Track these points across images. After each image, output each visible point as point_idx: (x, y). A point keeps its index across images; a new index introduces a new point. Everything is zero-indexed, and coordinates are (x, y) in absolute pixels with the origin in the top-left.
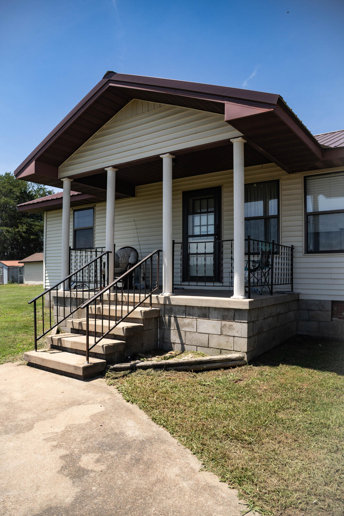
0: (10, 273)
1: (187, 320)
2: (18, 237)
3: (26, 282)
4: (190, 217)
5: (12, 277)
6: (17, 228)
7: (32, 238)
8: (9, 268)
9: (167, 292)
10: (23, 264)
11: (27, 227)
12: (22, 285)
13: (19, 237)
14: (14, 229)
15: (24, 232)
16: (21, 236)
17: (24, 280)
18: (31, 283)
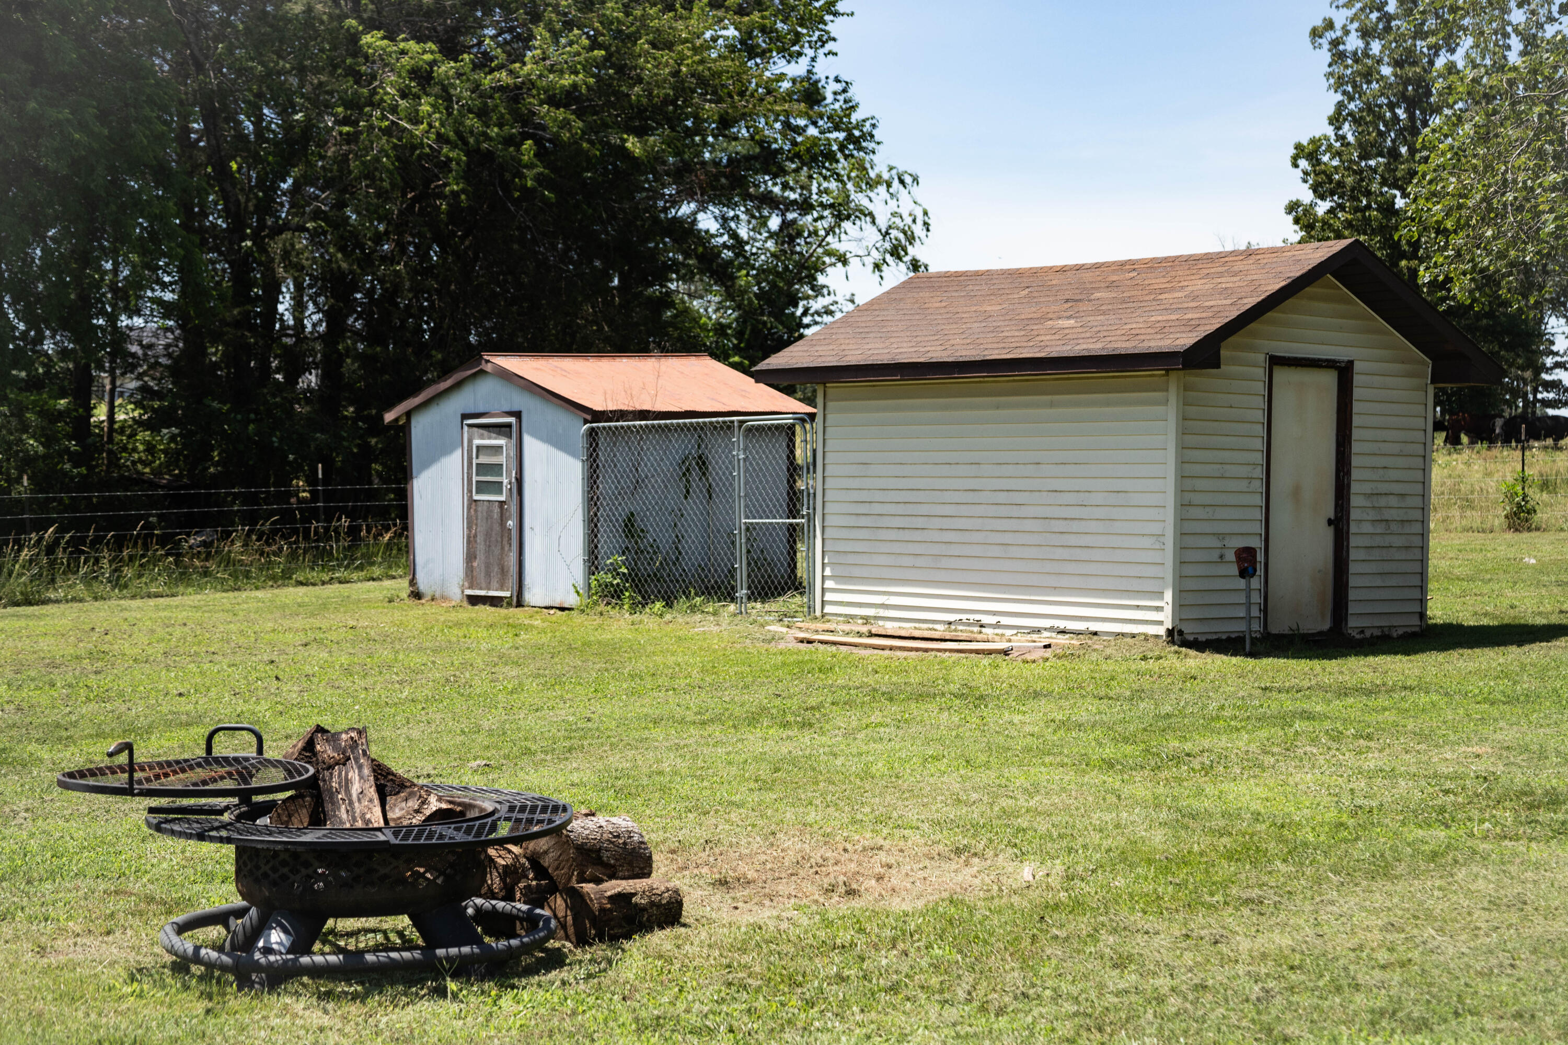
3: (840, 600)
8: (604, 434)
12: (803, 624)
17: (820, 571)
18: (920, 606)
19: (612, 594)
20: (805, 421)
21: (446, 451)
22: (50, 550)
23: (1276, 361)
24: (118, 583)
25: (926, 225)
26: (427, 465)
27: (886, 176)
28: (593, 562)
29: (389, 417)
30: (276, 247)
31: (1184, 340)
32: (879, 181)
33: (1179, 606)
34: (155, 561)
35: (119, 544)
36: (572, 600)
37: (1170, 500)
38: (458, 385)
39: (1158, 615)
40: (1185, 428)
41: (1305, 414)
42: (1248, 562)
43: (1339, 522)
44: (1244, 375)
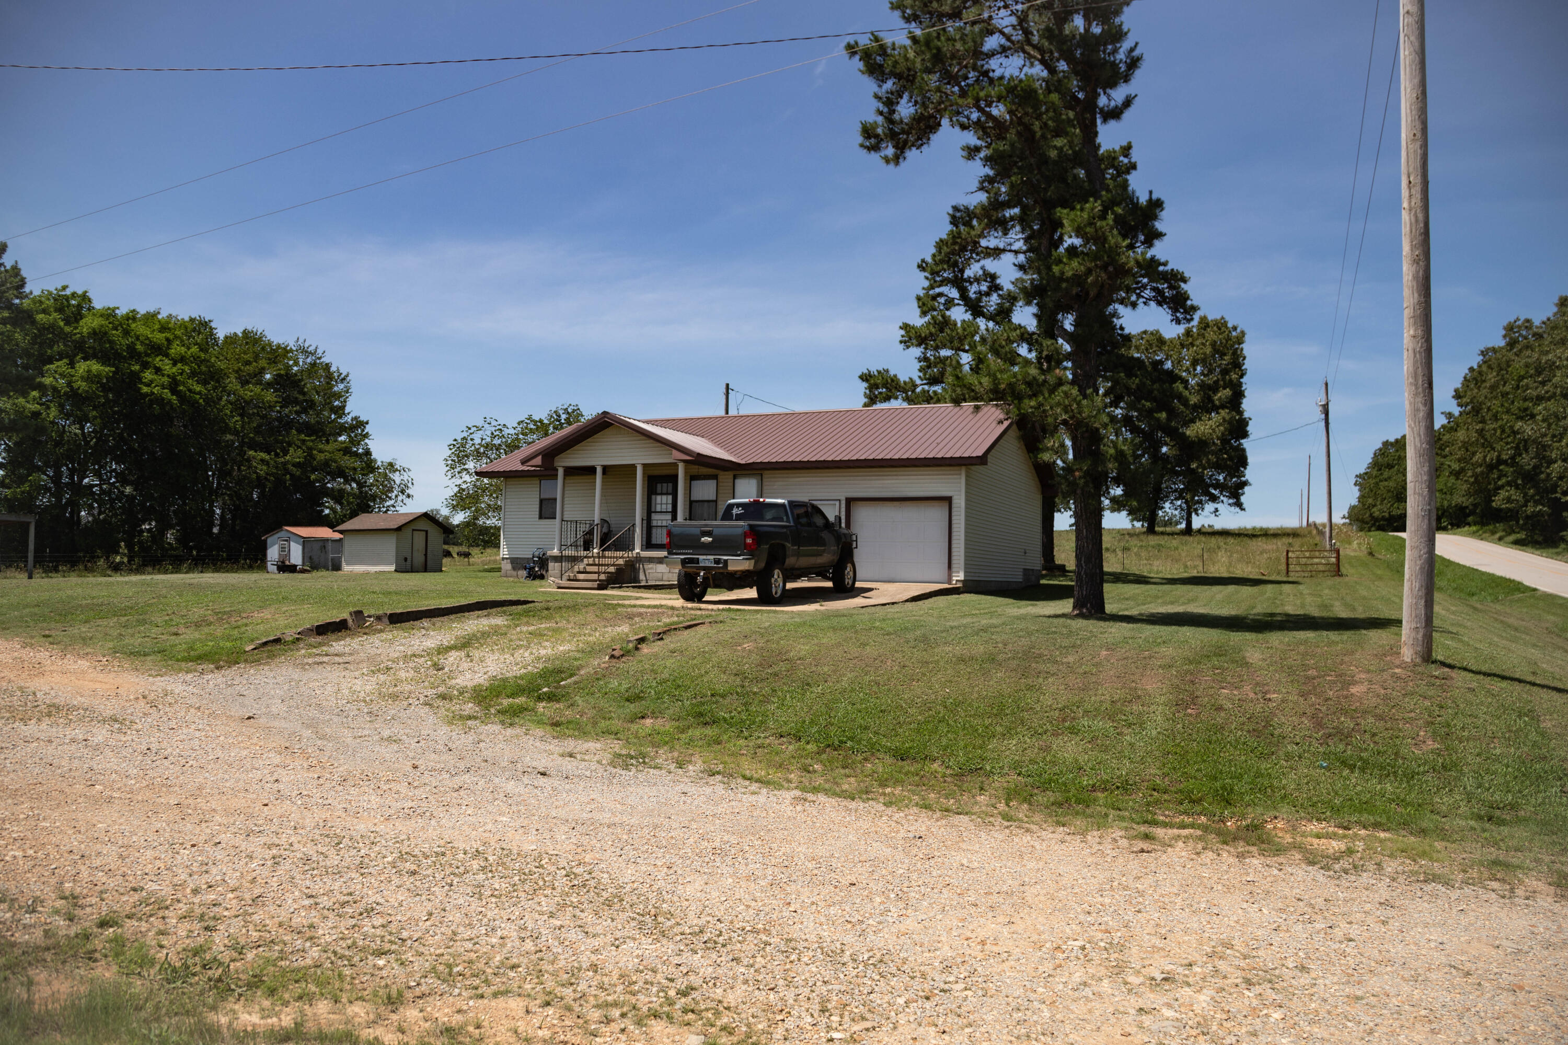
0: (306, 550)
1: (651, 566)
2: (285, 475)
3: (346, 568)
4: (653, 497)
5: (310, 558)
8: (306, 542)
9: (637, 550)
10: (340, 535)
12: (339, 572)
13: (286, 477)
15: (297, 465)
16: (291, 475)
17: (343, 564)
18: (359, 568)
20: (341, 540)
21: (275, 543)
23: (413, 531)
25: (413, 484)
26: (271, 545)
27: (399, 468)
28: (304, 562)
29: (263, 538)
31: (396, 527)
32: (397, 470)
33: (396, 566)
37: (395, 550)
38: (277, 532)
39: (392, 568)
40: (397, 539)
41: (419, 539)
42: (406, 559)
43: (426, 555)
44: (407, 532)
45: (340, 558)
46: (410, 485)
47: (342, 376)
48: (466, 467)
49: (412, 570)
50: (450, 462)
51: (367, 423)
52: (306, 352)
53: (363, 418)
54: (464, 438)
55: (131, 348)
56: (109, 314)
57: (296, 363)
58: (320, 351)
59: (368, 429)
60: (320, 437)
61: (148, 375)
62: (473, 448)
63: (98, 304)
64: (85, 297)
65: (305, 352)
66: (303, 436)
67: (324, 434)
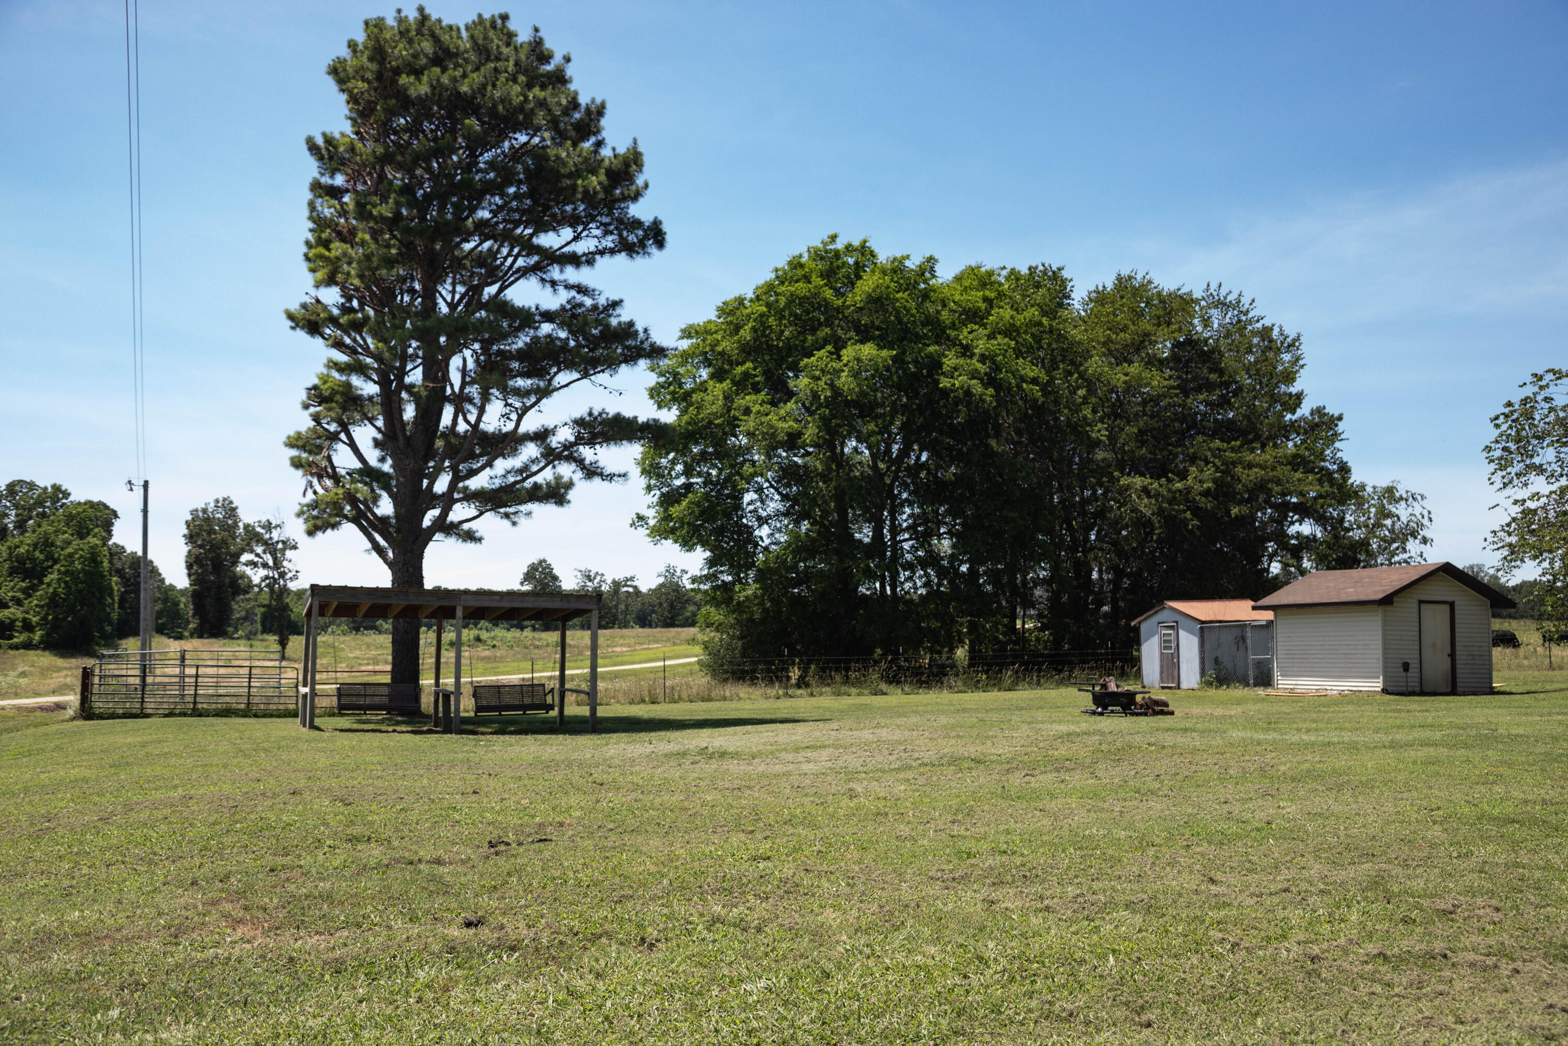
0: (1207, 646)
2: (1185, 512)
3: (1283, 683)
5: (1216, 661)
6: (1182, 480)
7: (1236, 516)
8: (1205, 629)
10: (1269, 615)
11: (1216, 472)
12: (1269, 691)
13: (1188, 515)
14: (1169, 481)
15: (1206, 493)
16: (1197, 512)
17: (1276, 674)
18: (1308, 684)
19: (1209, 684)
20: (1270, 623)
21: (1153, 635)
22: (1017, 672)
23: (1421, 602)
24: (1038, 684)
25: (1431, 520)
26: (1146, 640)
27: (1404, 496)
28: (1203, 673)
29: (1133, 624)
30: (1091, 556)
31: (1380, 596)
32: (1401, 498)
33: (1385, 681)
34: (1052, 677)
35: (1040, 671)
36: (1196, 686)
37: (1380, 647)
38: (1156, 612)
39: (1377, 685)
40: (1385, 624)
41: (1436, 619)
42: (1406, 667)
43: (1452, 655)
44: (1407, 607)
45: (1270, 661)
46: (1426, 521)
47: (1289, 340)
48: (1537, 460)
49: (1423, 691)
50: (1498, 453)
51: (1340, 418)
52: (1224, 304)
53: (1332, 410)
54: (1525, 401)
55: (932, 321)
56: (897, 268)
57: (1206, 322)
58: (1246, 301)
59: (1341, 427)
60: (1252, 441)
61: (950, 360)
62: (1552, 417)
63: (883, 257)
64: (864, 250)
65: (1222, 304)
66: (1217, 443)
67: (1257, 438)
